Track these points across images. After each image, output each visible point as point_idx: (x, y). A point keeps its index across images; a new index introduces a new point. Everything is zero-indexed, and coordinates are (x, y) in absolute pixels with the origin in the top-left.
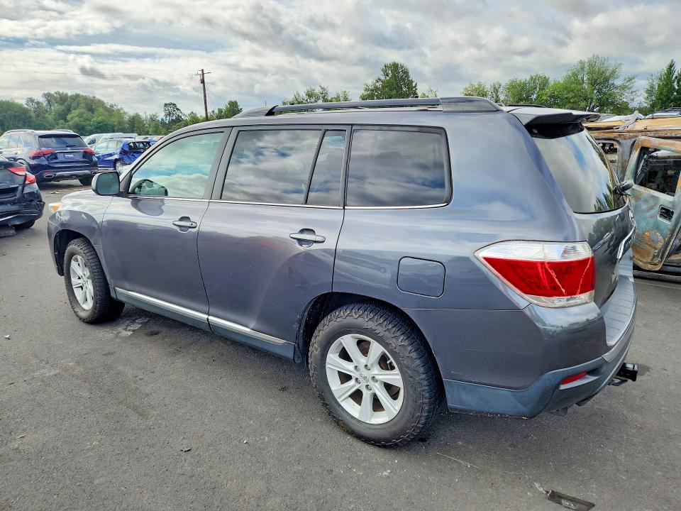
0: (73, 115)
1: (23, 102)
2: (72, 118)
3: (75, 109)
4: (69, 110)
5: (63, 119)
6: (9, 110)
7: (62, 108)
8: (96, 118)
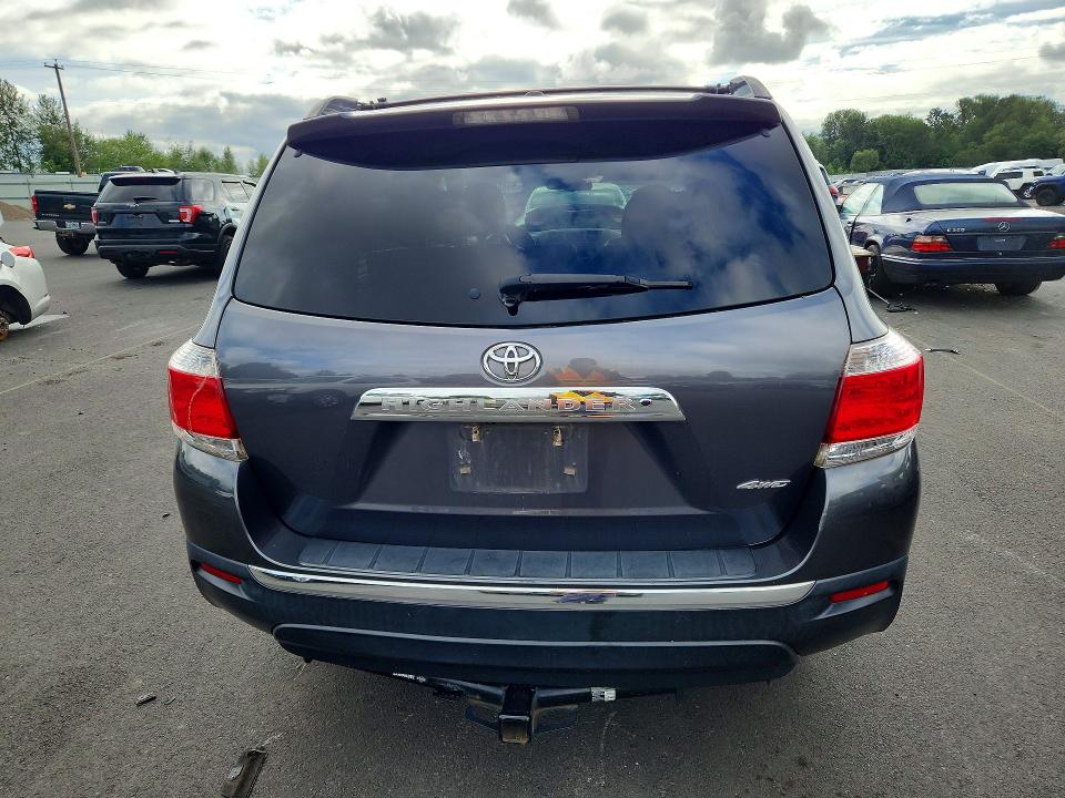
0: (993, 132)
1: (923, 116)
2: (990, 138)
3: (1001, 121)
4: (990, 124)
5: (976, 140)
6: (898, 130)
7: (981, 120)
8: (1034, 135)
